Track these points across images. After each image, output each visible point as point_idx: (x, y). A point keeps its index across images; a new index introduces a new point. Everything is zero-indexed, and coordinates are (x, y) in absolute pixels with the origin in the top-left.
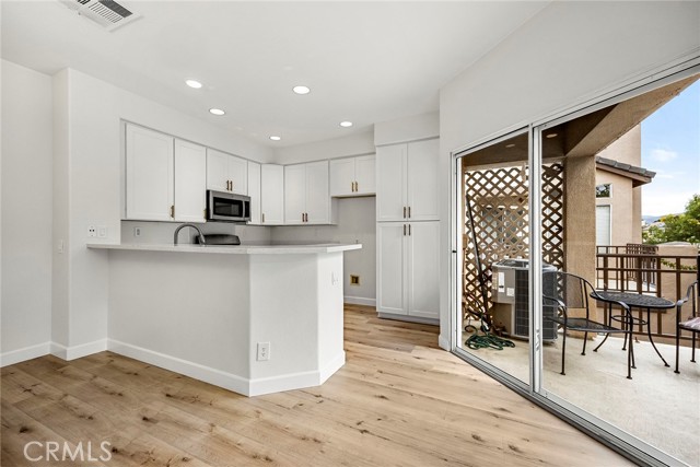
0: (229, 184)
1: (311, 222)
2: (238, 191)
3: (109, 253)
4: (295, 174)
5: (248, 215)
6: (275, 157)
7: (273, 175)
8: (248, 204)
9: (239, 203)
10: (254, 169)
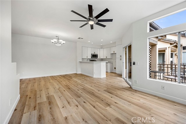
0: (95, 52)
1: (107, 58)
2: (96, 53)
3: (81, 62)
4: (105, 50)
5: (97, 57)
6: (102, 47)
7: (102, 50)
8: (97, 55)
9: (96, 55)
10: (99, 50)
